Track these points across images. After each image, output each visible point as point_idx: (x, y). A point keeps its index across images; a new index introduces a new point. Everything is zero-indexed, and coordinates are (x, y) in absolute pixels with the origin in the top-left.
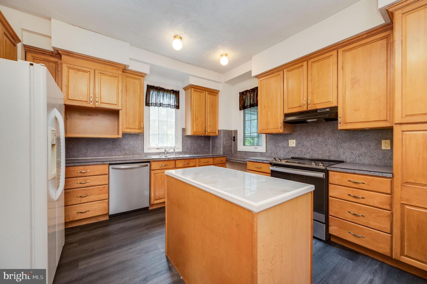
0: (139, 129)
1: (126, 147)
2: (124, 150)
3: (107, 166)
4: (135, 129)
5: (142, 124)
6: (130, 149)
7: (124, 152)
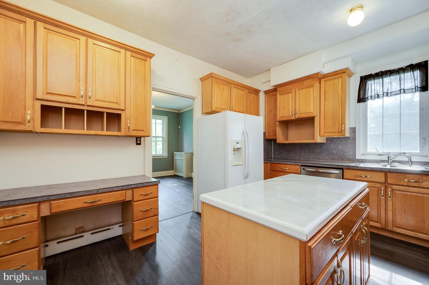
0: (339, 132)
1: (334, 151)
2: (332, 154)
3: (299, 167)
4: (335, 132)
5: (343, 125)
6: (339, 154)
7: (332, 157)
